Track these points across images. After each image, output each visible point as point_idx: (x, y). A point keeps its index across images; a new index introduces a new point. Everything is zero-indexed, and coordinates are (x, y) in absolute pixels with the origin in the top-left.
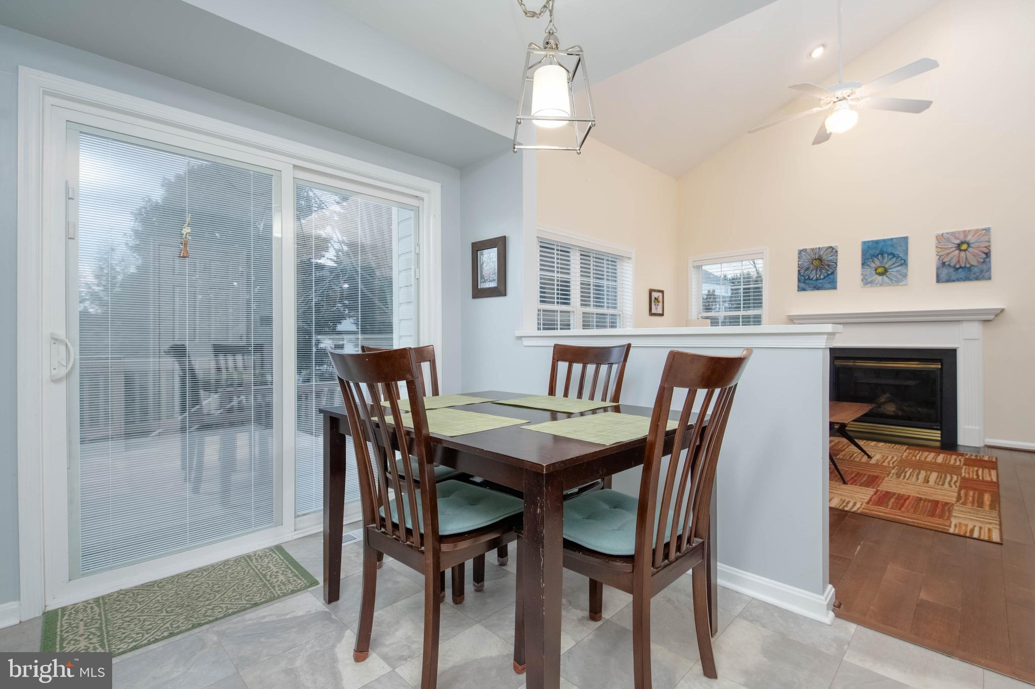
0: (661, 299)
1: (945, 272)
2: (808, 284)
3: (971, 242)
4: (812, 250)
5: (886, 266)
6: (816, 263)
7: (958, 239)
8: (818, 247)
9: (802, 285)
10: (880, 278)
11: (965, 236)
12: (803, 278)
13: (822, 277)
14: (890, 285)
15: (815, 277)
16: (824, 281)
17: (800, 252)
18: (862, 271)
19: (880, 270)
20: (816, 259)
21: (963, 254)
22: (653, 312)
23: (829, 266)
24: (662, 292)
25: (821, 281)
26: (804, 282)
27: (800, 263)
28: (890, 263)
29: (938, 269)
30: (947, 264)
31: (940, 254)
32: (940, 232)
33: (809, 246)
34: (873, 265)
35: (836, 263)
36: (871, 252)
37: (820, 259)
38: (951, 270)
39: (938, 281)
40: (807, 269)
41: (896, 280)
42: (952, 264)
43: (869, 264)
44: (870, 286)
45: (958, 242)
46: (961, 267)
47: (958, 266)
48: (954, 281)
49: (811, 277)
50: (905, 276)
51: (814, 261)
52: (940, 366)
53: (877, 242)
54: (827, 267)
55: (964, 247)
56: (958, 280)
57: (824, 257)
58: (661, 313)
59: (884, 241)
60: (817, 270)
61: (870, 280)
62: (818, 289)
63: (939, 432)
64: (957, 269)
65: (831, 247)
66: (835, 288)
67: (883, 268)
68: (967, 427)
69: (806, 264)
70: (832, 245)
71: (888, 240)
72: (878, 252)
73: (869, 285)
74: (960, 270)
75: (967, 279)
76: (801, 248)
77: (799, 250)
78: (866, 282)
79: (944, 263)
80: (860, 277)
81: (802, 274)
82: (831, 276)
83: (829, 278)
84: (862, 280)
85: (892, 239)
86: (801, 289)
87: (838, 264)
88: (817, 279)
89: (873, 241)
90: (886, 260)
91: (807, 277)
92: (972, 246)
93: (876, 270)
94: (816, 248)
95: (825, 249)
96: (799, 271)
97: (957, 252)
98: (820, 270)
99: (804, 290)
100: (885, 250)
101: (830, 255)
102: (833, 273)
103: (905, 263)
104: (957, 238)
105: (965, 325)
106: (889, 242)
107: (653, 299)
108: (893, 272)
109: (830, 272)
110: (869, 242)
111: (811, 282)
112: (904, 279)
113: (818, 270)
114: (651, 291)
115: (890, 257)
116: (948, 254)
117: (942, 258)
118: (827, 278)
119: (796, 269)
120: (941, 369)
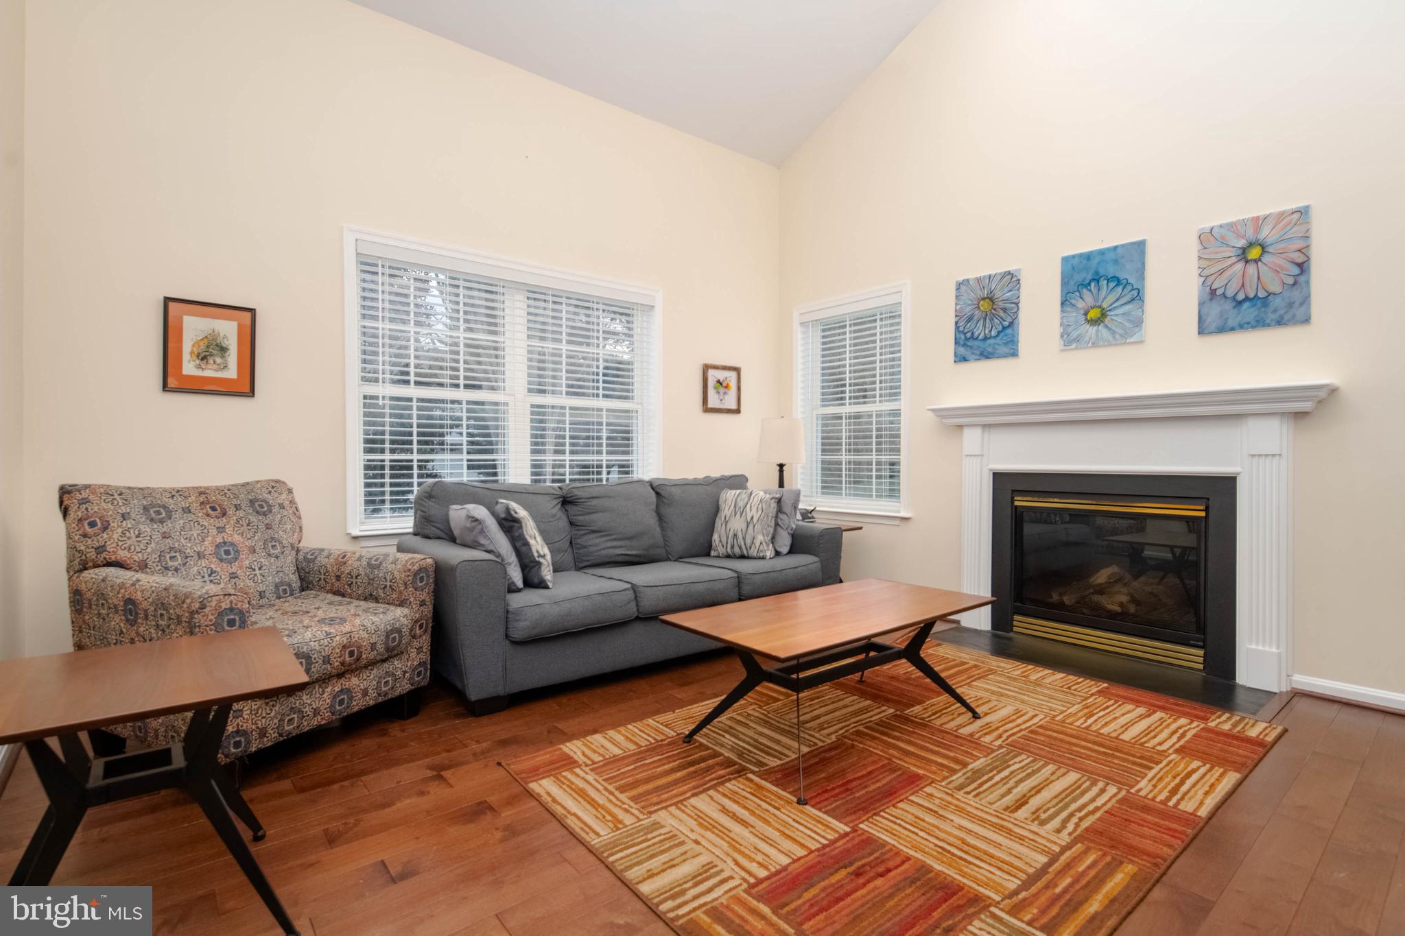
0: (733, 384)
1: (1215, 309)
2: (971, 347)
3: (1269, 241)
4: (978, 280)
5: (1105, 305)
6: (985, 306)
7: (1244, 237)
8: (987, 273)
9: (962, 350)
10: (1092, 330)
11: (1258, 229)
12: (963, 337)
13: (993, 333)
14: (1110, 345)
15: (982, 334)
16: (998, 340)
17: (959, 286)
18: (1062, 318)
19: (1093, 314)
20: (983, 299)
21: (1251, 269)
22: (710, 405)
23: (1005, 310)
24: (737, 370)
25: (992, 341)
26: (964, 345)
27: (958, 307)
28: (1111, 298)
29: (1201, 304)
30: (1219, 292)
31: (1206, 272)
32: (1207, 225)
33: (972, 275)
34: (1081, 304)
35: (1017, 304)
36: (1078, 277)
37: (991, 299)
38: (1228, 306)
39: (1201, 332)
40: (970, 319)
41: (1121, 331)
42: (1230, 293)
43: (1073, 301)
44: (1076, 348)
45: (1242, 243)
46: (1247, 299)
47: (1241, 297)
48: (1233, 329)
49: (976, 335)
50: (1138, 323)
51: (982, 302)
52: (1203, 514)
53: (1088, 257)
54: (1002, 314)
55: (1254, 253)
56: (1242, 327)
57: (998, 294)
58: (734, 407)
59: (1102, 252)
60: (985, 319)
61: (1074, 334)
62: (987, 358)
63: (1201, 652)
64: (1240, 303)
65: (1009, 273)
66: (1014, 354)
67: (1098, 310)
68: (1254, 646)
69: (969, 309)
70: (1011, 268)
71: (1109, 249)
72: (1089, 277)
73: (1074, 346)
74: (1246, 305)
75: (1259, 323)
76: (961, 279)
77: (957, 282)
78: (1070, 340)
79: (1213, 292)
80: (1057, 330)
81: (961, 329)
82: (1009, 331)
83: (1006, 335)
84: (1062, 336)
85: (1116, 248)
86: (961, 359)
87: (1020, 305)
88: (986, 339)
89: (1081, 255)
90: (1104, 292)
91: (969, 335)
92: (1270, 249)
93: (1086, 314)
94: (984, 277)
95: (999, 277)
96: (956, 323)
97: (1240, 265)
98: (991, 320)
99: (965, 359)
100: (1102, 272)
101: (1006, 290)
102: (1011, 324)
103: (1138, 296)
104: (1239, 236)
105: (1253, 425)
106: (1111, 255)
107: (711, 383)
108: (1117, 317)
109: (1006, 324)
110: (1073, 257)
111: (976, 343)
112: (1137, 330)
113: (988, 320)
114: (706, 368)
115: (1112, 285)
116: (1222, 272)
117: (1209, 282)
118: (1002, 335)
119: (953, 320)
120: (1206, 517)
